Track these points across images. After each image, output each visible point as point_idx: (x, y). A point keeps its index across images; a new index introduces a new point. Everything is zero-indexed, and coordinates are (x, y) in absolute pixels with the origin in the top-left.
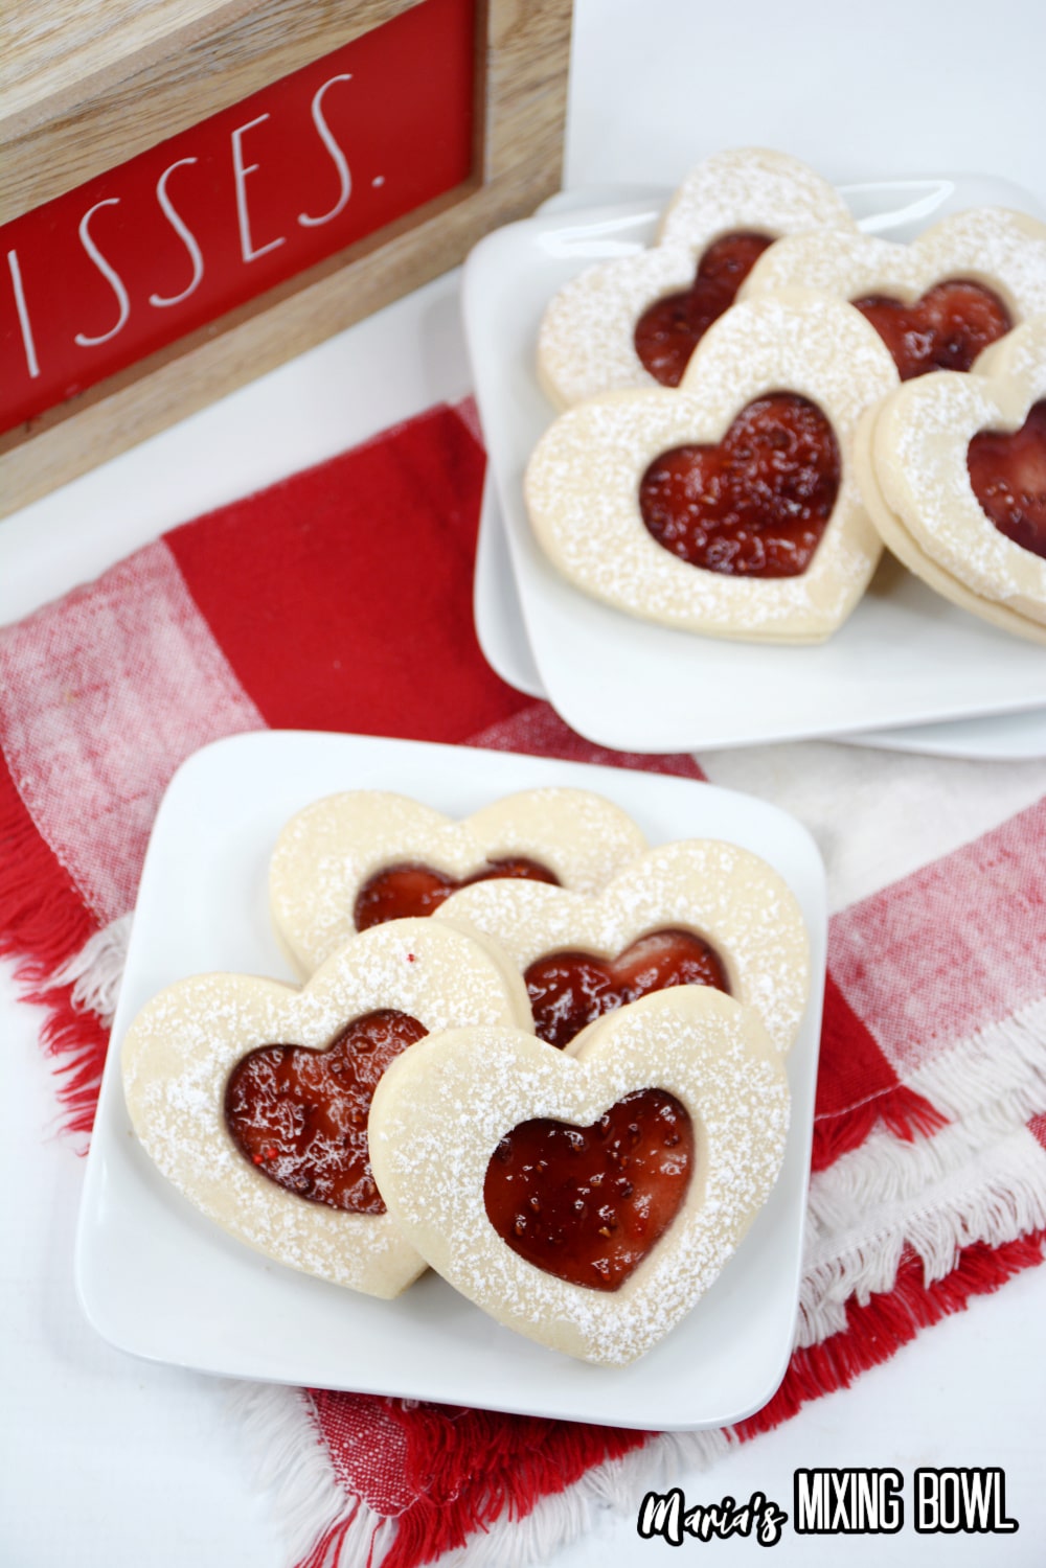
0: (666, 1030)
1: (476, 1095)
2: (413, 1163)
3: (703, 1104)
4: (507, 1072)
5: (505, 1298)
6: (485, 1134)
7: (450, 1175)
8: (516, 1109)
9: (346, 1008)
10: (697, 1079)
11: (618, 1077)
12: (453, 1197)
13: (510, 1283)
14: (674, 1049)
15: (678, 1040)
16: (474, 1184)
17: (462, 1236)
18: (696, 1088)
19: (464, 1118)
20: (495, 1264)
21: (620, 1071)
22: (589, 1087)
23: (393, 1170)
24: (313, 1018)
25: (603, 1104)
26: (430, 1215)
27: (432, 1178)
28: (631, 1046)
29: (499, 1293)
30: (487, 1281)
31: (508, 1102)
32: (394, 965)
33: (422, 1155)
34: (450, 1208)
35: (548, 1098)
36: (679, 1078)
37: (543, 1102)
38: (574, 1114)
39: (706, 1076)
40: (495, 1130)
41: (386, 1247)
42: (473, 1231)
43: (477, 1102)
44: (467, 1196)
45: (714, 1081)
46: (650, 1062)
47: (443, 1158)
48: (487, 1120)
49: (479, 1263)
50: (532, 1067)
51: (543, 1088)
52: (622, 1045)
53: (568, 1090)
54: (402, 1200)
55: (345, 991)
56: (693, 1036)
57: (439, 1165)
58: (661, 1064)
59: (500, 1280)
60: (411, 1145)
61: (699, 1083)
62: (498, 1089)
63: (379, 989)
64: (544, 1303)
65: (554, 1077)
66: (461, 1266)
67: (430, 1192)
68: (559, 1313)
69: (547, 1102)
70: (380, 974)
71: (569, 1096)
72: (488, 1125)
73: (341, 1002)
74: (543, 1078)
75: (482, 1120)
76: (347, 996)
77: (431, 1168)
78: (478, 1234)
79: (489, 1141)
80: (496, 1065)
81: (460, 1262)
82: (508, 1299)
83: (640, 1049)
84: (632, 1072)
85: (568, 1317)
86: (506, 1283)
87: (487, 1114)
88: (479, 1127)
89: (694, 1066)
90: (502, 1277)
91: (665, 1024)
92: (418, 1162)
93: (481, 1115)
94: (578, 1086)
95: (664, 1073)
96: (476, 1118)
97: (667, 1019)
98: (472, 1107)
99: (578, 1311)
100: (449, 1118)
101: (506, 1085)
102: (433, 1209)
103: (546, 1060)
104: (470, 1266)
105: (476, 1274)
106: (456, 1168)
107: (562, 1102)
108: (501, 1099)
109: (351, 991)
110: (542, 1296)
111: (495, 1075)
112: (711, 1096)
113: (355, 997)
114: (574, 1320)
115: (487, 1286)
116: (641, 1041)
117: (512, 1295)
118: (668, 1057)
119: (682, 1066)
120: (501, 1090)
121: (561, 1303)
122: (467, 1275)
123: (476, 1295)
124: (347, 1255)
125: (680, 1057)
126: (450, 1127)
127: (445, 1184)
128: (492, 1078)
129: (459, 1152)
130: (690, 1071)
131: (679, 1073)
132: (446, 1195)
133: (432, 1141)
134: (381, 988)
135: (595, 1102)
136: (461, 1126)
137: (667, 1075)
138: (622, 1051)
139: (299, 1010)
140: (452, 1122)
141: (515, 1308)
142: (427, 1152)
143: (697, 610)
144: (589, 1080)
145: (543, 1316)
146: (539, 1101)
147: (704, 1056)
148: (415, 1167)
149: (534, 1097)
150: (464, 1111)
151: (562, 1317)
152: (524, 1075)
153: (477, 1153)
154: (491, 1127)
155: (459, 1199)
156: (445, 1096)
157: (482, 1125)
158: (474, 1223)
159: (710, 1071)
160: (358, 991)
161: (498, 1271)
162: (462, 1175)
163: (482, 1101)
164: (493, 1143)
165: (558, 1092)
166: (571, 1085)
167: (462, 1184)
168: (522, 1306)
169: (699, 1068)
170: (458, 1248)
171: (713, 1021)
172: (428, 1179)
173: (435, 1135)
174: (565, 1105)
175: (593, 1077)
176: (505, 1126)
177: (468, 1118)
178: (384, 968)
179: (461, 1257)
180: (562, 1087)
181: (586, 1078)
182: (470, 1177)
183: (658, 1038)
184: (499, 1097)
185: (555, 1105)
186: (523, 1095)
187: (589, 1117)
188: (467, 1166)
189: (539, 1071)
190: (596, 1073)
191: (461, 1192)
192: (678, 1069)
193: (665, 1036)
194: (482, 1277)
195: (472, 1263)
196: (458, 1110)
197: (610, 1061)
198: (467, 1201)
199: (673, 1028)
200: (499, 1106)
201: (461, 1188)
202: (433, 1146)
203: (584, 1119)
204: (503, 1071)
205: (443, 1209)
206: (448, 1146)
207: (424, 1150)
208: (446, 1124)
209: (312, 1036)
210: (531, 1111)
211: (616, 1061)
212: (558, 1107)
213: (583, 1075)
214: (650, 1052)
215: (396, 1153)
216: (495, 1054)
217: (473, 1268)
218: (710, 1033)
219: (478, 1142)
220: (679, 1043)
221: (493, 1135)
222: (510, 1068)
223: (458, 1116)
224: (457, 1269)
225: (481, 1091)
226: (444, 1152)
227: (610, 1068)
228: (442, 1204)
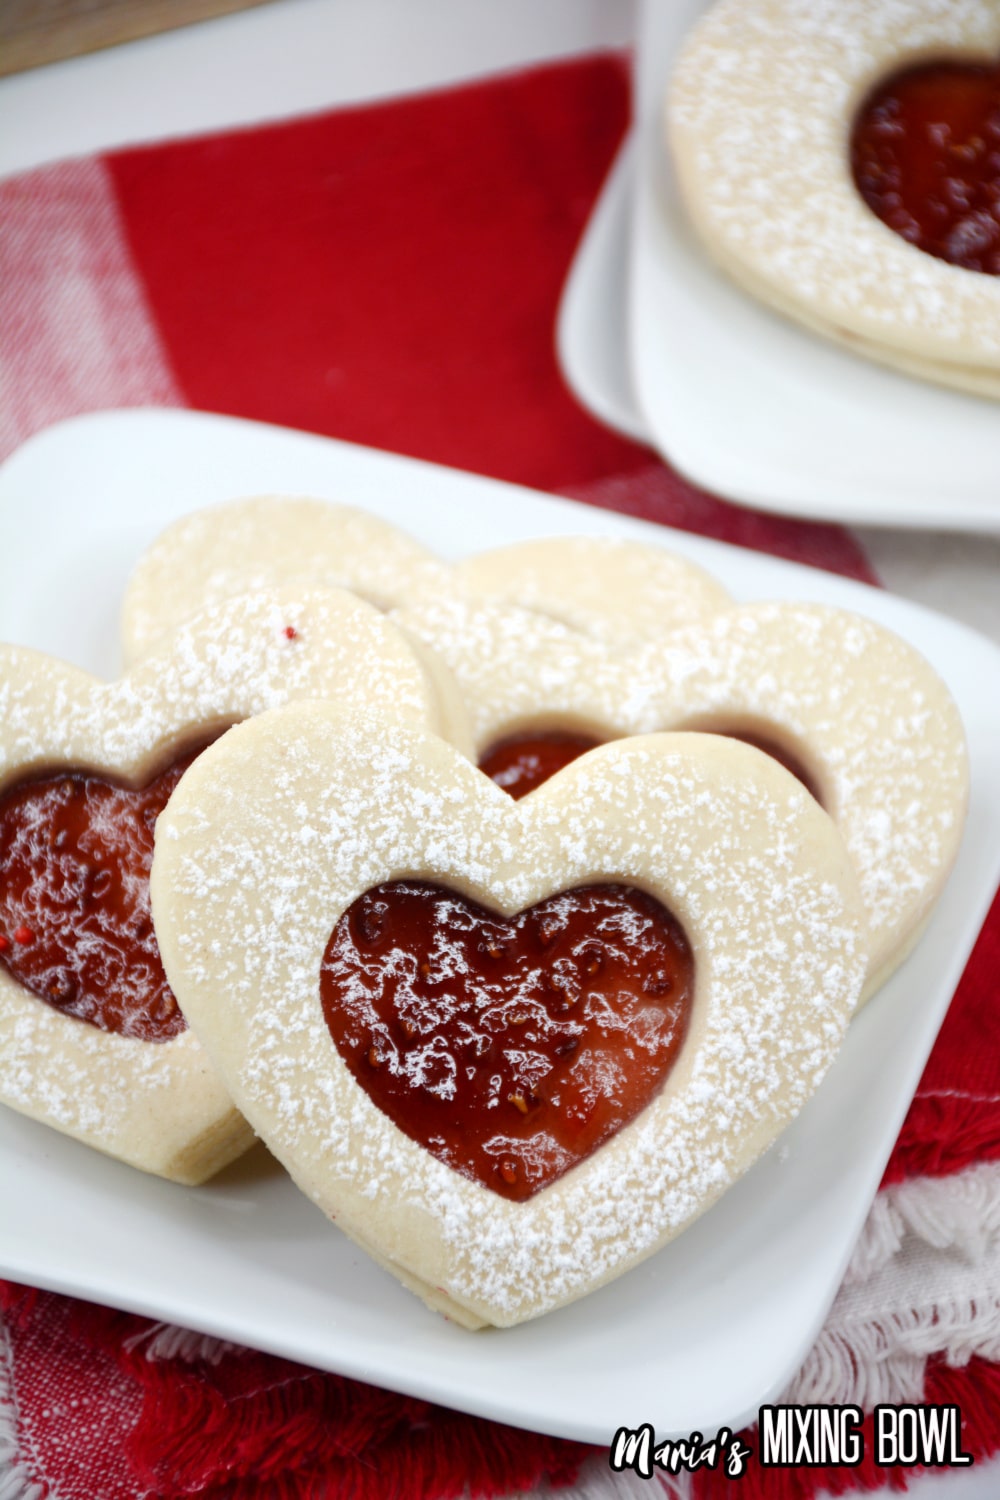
0: (668, 787)
1: (333, 801)
2: (212, 882)
3: (711, 921)
4: (392, 781)
5: (326, 1143)
6: (338, 869)
7: (269, 917)
8: (396, 843)
9: (178, 707)
10: (708, 877)
11: (575, 838)
12: (268, 954)
13: (338, 1120)
14: (677, 819)
15: (687, 807)
16: (305, 943)
17: (273, 1021)
18: (705, 892)
19: (307, 833)
20: (319, 1082)
21: (580, 830)
22: (523, 840)
23: (178, 888)
24: (123, 719)
25: (543, 875)
26: (226, 973)
27: (239, 914)
28: (605, 796)
29: (317, 1132)
30: (302, 1106)
31: (385, 828)
32: (263, 643)
33: (229, 872)
34: (260, 970)
35: (451, 839)
36: (678, 868)
37: (443, 843)
38: (493, 878)
39: (723, 876)
40: (356, 867)
41: (167, 1080)
42: (292, 1019)
43: (333, 813)
44: (291, 959)
45: (736, 888)
46: (632, 829)
47: (263, 886)
48: (344, 846)
49: (292, 1073)
50: (435, 785)
51: (448, 823)
52: (590, 792)
53: (486, 837)
54: (184, 938)
55: (180, 680)
56: (712, 808)
57: (252, 895)
58: (650, 836)
59: (322, 1111)
60: (214, 854)
61: (710, 885)
62: (372, 803)
63: (232, 680)
64: (391, 1170)
65: (468, 809)
66: (262, 1070)
67: (232, 936)
68: (412, 1193)
69: (449, 847)
70: (238, 656)
71: (488, 846)
72: (345, 854)
73: (171, 697)
74: (449, 806)
75: (337, 844)
76: (183, 689)
77: (238, 897)
78: (300, 1026)
79: (343, 882)
80: (376, 764)
81: (262, 1063)
82: (331, 1147)
83: (620, 804)
84: (599, 836)
85: (428, 1203)
86: (332, 1119)
87: (347, 838)
88: (330, 855)
89: (706, 854)
90: (328, 1107)
91: (669, 778)
92: (219, 883)
93: (335, 834)
94: (505, 835)
95: (653, 852)
96: (327, 839)
97: (674, 771)
98: (324, 819)
99: (444, 1198)
100: (283, 826)
101: (386, 800)
102: (232, 966)
103: (459, 780)
104: (277, 1074)
105: (285, 1089)
106: (279, 908)
107: (474, 853)
108: (374, 821)
109: (189, 680)
110: (389, 1157)
111: (370, 782)
112: (726, 911)
113: (194, 691)
114: (435, 1211)
115: (300, 1116)
116: (624, 793)
117: (339, 1141)
118: (664, 828)
119: (686, 850)
120: (377, 806)
121: (418, 1178)
122: (271, 1089)
123: (280, 1126)
124: (104, 1089)
125: (683, 834)
126: (282, 841)
127: (258, 929)
128: (364, 783)
129: (289, 883)
130: (697, 861)
131: (678, 860)
132: (256, 948)
133: (249, 854)
134: (237, 680)
135: (529, 868)
136: (299, 842)
137: (658, 856)
138: (589, 800)
139: (106, 705)
140: (286, 834)
141: (340, 1164)
142: (237, 870)
143: (910, 313)
144: (525, 830)
145: (385, 1189)
146: (437, 840)
147: (726, 843)
148: (213, 890)
149: (430, 832)
150: (309, 821)
151: (417, 1200)
152: (417, 793)
153: (319, 894)
154: (350, 860)
155: (277, 960)
156: (283, 791)
157: (335, 852)
158: (295, 1006)
159: (730, 869)
160: (201, 681)
161: (322, 1095)
162: (289, 923)
163: (342, 814)
164: (351, 888)
165: (469, 836)
166: (495, 831)
167: (287, 938)
168: (353, 1165)
169: (714, 860)
170: (262, 1039)
171: (751, 796)
172: (231, 914)
173: (255, 847)
174: (477, 860)
175: (533, 828)
176: (374, 867)
177: (314, 833)
178: (246, 647)
179: (265, 1054)
180: (477, 829)
181: (521, 826)
182: (302, 930)
183: (652, 794)
184: (370, 816)
185: (462, 854)
186: (411, 824)
187: (515, 889)
188: (298, 911)
189: (445, 794)
190: (539, 823)
191: (283, 950)
192: (678, 853)
193: (665, 796)
194: (293, 1098)
195: (281, 1069)
196: (300, 818)
197: (565, 809)
198: (290, 967)
199: (681, 786)
200: (367, 830)
201: (281, 944)
202: (249, 863)
203: (508, 892)
204: (386, 777)
205: (249, 969)
206: (272, 870)
207: (233, 866)
208: (276, 834)
209: (116, 748)
210: (421, 853)
211: (577, 812)
212: (467, 859)
213: (516, 820)
214: (635, 813)
215: (187, 861)
216: (376, 749)
217: (282, 1079)
218: (742, 812)
219: (325, 878)
220: (687, 812)
221: (350, 874)
222: (398, 777)
223: (299, 828)
224: (253, 1073)
225: (343, 799)
226: (266, 877)
227: (564, 822)
228: (247, 960)
